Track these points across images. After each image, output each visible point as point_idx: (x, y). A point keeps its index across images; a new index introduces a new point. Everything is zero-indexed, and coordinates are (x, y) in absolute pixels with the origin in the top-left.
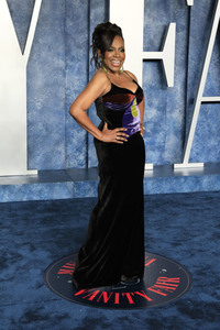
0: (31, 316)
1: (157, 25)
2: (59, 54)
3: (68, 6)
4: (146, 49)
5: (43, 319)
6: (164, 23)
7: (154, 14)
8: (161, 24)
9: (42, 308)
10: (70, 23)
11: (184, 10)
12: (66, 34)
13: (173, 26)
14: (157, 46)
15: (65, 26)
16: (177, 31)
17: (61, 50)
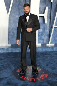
0: (8, 83)
1: (43, 7)
2: (17, 14)
3: (20, 2)
4: (40, 13)
5: (12, 84)
6: (45, 7)
7: (42, 4)
8: (44, 7)
9: (11, 81)
10: (20, 6)
11: (50, 3)
12: (19, 9)
13: (47, 7)
14: (43, 12)
15: (19, 7)
16: (48, 9)
17: (18, 13)
